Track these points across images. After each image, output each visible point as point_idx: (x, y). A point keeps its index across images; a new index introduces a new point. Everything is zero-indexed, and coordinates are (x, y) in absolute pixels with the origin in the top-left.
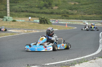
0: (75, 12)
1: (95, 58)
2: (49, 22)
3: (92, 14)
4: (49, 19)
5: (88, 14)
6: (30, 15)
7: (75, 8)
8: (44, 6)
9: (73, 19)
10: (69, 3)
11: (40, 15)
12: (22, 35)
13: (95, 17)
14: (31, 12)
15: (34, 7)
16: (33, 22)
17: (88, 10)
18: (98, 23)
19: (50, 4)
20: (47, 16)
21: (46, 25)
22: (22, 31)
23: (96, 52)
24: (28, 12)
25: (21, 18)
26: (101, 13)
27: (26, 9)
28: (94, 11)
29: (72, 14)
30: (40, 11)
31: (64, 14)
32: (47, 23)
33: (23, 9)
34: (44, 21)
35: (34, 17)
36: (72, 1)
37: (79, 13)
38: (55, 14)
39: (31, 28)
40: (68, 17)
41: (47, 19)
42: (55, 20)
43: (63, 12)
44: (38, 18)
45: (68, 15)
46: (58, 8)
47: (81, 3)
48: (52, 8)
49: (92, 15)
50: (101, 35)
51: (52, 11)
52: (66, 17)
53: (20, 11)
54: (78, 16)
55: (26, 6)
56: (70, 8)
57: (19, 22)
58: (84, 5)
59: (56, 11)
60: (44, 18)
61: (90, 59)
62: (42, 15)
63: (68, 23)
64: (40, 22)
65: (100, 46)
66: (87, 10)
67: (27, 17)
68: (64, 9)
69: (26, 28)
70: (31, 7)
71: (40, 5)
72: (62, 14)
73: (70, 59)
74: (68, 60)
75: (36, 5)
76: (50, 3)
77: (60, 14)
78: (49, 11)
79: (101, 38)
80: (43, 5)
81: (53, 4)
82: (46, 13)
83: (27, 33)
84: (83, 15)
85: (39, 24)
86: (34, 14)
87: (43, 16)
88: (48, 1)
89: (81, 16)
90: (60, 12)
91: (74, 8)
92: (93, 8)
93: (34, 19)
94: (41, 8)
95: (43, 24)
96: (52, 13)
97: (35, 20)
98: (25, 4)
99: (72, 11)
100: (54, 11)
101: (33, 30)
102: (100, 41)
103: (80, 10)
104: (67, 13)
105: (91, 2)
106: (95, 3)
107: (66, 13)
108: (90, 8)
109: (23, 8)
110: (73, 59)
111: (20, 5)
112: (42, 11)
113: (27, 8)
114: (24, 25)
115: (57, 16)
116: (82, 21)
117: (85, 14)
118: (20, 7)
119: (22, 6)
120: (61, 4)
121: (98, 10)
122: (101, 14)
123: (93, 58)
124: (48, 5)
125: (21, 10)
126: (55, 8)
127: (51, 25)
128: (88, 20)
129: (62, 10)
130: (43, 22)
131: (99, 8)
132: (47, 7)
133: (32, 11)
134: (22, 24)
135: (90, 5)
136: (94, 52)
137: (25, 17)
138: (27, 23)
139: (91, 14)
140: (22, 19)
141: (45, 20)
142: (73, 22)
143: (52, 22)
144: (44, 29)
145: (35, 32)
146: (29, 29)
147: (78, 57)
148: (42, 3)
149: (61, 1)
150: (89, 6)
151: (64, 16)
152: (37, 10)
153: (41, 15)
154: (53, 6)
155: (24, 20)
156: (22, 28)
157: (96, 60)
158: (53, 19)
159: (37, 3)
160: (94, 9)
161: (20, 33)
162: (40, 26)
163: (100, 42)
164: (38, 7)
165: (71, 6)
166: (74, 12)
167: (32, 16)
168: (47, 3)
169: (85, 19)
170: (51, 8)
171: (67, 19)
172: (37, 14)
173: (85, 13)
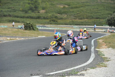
0: (65, 16)
1: (86, 68)
2: (36, 27)
3: (84, 18)
4: (35, 24)
5: (79, 19)
6: (13, 20)
7: (65, 12)
8: (29, 10)
9: (62, 24)
10: (57, 6)
11: (24, 20)
12: (4, 44)
13: (86, 22)
14: (14, 17)
15: (18, 11)
16: (17, 28)
17: (79, 14)
18: (90, 29)
19: (36, 7)
20: (33, 21)
21: (32, 31)
22: (4, 39)
23: (88, 62)
24: (11, 17)
25: (3, 23)
26: (93, 17)
27: (8, 13)
28: (85, 15)
29: (61, 19)
30: (25, 15)
31: (52, 19)
32: (33, 29)
33: (5, 13)
34: (30, 27)
35: (19, 22)
36: (61, 4)
37: (69, 17)
38: (42, 19)
39: (15, 35)
40: (57, 22)
41: (33, 25)
42: (42, 25)
43: (51, 16)
44: (23, 24)
45: (57, 19)
46: (45, 12)
47: (71, 6)
48: (39, 12)
49: (83, 20)
50: (93, 42)
51: (38, 15)
52: (55, 22)
53: (2, 16)
54: (68, 21)
55: (8, 10)
56: (59, 12)
57: (1, 28)
58: (74, 8)
59: (44, 16)
60: (30, 23)
61: (81, 70)
62: (28, 19)
63: (56, 29)
64: (25, 28)
65: (92, 55)
66: (77, 14)
67: (10, 22)
68: (52, 13)
69: (8, 36)
70: (15, 11)
71: (25, 8)
72: (50, 19)
73: (58, 71)
74: (56, 71)
75: (20, 9)
76: (36, 5)
77: (47, 19)
78: (35, 15)
79: (93, 46)
80: (28, 8)
81: (40, 7)
82: (31, 18)
83: (11, 41)
84: (73, 20)
85: (24, 30)
86: (18, 18)
87: (29, 21)
88: (34, 4)
89: (71, 20)
90: (47, 16)
91: (63, 12)
92: (84, 11)
93: (18, 25)
94: (26, 12)
95: (28, 30)
96: (39, 18)
97: (20, 25)
98: (7, 7)
99: (61, 15)
100: (41, 15)
101: (17, 38)
102: (92, 49)
103: (70, 14)
104: (56, 17)
105: (82, 5)
106: (87, 5)
107: (54, 18)
108: (81, 12)
109: (6, 11)
110: (62, 70)
111: (1, 8)
112: (27, 15)
113: (10, 12)
114: (7, 32)
115: (44, 21)
116: (73, 27)
117: (75, 19)
118: (1, 11)
119: (4, 10)
120: (49, 8)
121: (90, 14)
122: (93, 19)
123: (84, 69)
124: (34, 9)
125: (3, 14)
126: (42, 11)
127: (38, 31)
128: (79, 25)
129: (50, 13)
130: (28, 28)
131: (91, 12)
132: (33, 11)
133: (16, 15)
134: (4, 30)
135: (81, 8)
136: (85, 62)
137: (8, 22)
138: (10, 29)
139: (82, 18)
140: (4, 25)
141: (31, 25)
142: (62, 28)
143: (39, 28)
144: (30, 36)
145: (19, 40)
146: (12, 37)
147: (68, 69)
148: (26, 6)
149: (49, 4)
150: (80, 10)
151: (53, 21)
152: (22, 14)
153: (26, 20)
154: (39, 9)
155: (7, 26)
156: (4, 35)
157: (87, 71)
158: (39, 24)
159: (22, 6)
160: (86, 13)
161: (2, 41)
162: (25, 32)
163: (92, 51)
164: (23, 11)
165: (60, 9)
166: (63, 16)
167: (16, 22)
168: (33, 6)
169: (76, 25)
170: (37, 12)
171: (56, 24)
172: (22, 19)
173: (76, 17)
